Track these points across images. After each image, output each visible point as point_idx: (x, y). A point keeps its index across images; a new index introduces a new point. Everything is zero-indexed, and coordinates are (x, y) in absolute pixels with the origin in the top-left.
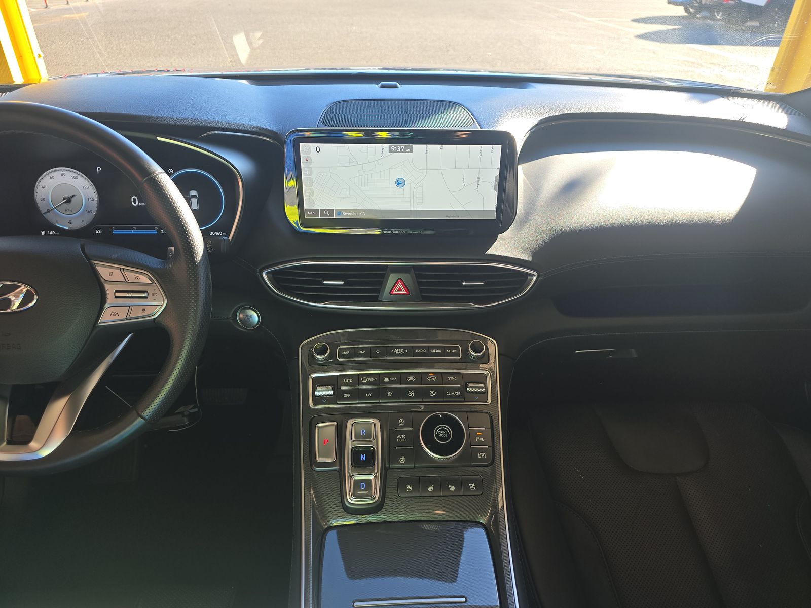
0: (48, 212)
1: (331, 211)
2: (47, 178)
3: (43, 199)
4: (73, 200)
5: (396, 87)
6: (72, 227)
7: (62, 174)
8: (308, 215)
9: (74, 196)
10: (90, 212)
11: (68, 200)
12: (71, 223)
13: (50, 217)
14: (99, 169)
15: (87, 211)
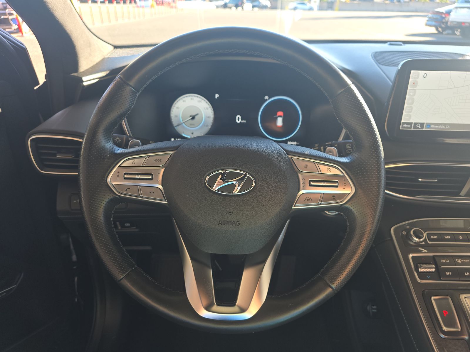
0: (178, 125)
1: (422, 124)
2: (181, 101)
3: (176, 116)
4: (196, 117)
5: (401, 45)
6: (193, 136)
7: (191, 99)
8: (403, 127)
9: (197, 114)
10: (207, 126)
11: (193, 118)
12: (192, 134)
13: (179, 129)
14: (217, 96)
15: (205, 125)
